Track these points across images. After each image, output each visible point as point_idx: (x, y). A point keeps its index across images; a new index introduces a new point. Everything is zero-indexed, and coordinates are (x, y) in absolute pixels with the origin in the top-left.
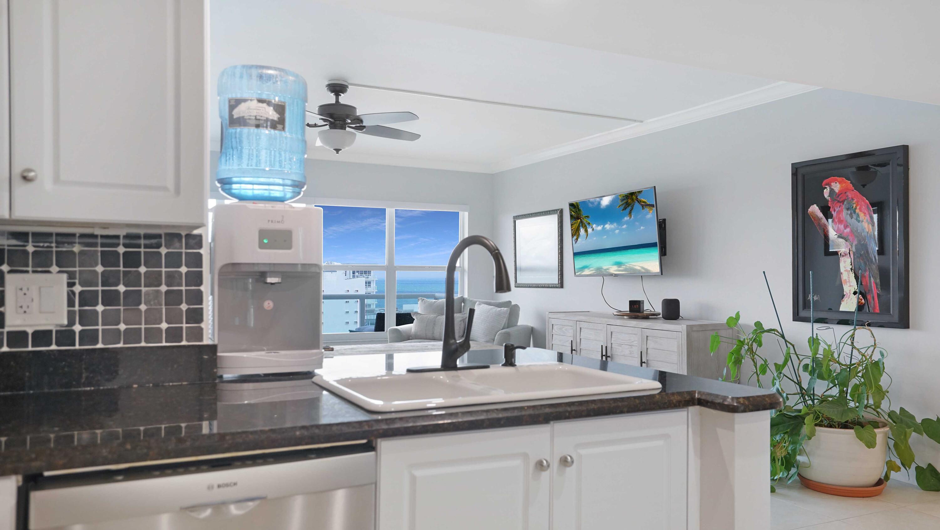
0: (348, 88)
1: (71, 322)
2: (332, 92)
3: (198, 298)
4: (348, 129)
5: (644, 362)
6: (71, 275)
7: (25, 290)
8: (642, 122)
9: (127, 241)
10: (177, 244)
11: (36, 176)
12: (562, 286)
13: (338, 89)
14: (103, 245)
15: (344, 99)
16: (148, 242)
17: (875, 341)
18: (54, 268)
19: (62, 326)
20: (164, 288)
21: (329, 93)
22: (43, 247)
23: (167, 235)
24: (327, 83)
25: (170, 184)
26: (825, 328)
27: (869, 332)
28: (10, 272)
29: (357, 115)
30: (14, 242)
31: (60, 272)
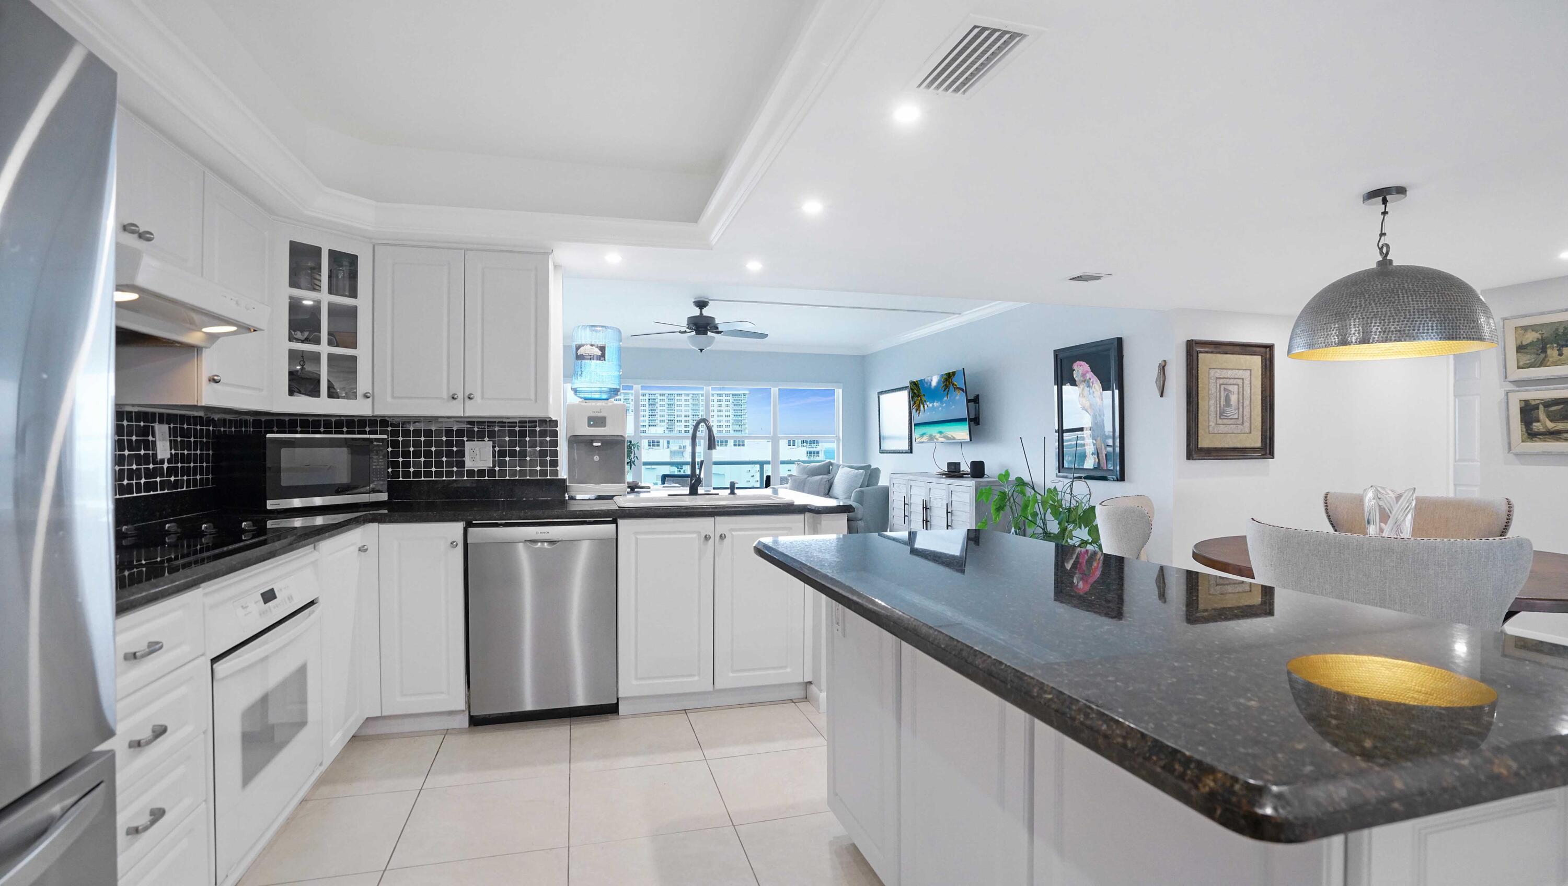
0: (709, 303)
1: (494, 466)
2: (697, 307)
3: (555, 454)
4: (709, 334)
5: (950, 512)
6: (494, 442)
7: (473, 450)
8: (960, 314)
9: (520, 425)
10: (545, 426)
11: (474, 397)
12: (911, 452)
13: (701, 304)
14: (509, 427)
15: (706, 312)
16: (530, 425)
17: (1090, 490)
18: (486, 439)
19: (490, 467)
20: (538, 449)
21: (695, 307)
22: (481, 428)
23: (539, 420)
24: (693, 300)
25: (533, 397)
26: (1057, 481)
27: (1085, 483)
28: (467, 441)
29: (716, 323)
30: (469, 426)
31: (489, 441)
